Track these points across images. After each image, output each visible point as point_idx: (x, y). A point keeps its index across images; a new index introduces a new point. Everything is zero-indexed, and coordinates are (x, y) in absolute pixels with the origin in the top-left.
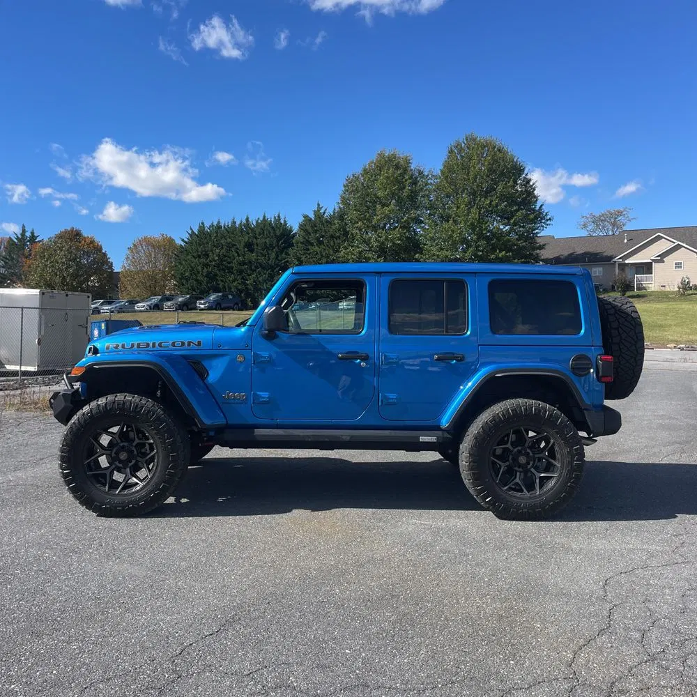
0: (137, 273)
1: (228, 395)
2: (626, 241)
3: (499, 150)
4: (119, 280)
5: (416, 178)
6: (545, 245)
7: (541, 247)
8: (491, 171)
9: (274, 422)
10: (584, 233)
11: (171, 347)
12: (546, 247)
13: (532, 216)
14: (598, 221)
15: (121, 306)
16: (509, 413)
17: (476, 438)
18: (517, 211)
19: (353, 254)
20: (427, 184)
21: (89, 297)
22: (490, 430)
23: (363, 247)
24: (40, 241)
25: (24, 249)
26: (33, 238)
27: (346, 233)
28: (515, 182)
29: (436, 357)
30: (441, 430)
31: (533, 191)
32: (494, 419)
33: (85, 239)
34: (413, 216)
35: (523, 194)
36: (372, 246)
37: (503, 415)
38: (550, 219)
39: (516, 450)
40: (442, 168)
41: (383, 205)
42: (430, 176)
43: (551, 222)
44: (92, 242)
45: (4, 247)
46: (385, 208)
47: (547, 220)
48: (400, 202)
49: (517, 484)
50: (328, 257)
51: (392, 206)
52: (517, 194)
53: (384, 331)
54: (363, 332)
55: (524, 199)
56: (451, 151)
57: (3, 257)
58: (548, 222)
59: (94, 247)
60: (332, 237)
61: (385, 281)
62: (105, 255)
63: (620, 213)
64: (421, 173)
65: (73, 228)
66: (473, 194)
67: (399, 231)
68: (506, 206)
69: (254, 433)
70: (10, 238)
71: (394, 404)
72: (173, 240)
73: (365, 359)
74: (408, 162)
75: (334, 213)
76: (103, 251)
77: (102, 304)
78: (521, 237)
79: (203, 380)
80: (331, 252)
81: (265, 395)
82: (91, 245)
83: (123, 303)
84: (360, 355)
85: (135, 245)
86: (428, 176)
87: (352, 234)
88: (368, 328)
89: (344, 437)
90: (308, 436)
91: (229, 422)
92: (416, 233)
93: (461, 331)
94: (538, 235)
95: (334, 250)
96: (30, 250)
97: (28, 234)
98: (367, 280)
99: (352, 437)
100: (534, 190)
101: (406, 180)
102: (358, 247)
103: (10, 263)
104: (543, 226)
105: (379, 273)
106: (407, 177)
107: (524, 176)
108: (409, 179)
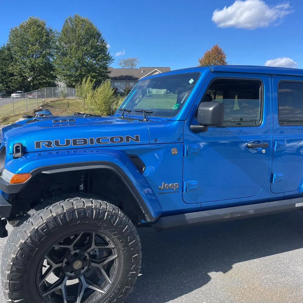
1: (164, 186)
2: (142, 72)
3: (90, 24)
5: (48, 33)
6: (111, 71)
7: (109, 72)
9: (199, 206)
10: (121, 67)
11: (110, 143)
12: (112, 72)
13: (106, 58)
14: (126, 62)
18: (99, 54)
19: (17, 69)
20: (54, 36)
23: (22, 66)
27: (12, 58)
28: (97, 40)
34: (48, 52)
35: (102, 47)
36: (27, 66)
38: (113, 60)
40: (62, 29)
41: (32, 45)
42: (55, 33)
43: (113, 61)
46: (33, 46)
47: (112, 60)
48: (41, 44)
50: (3, 70)
51: (37, 46)
52: (99, 47)
55: (102, 49)
56: (66, 21)
58: (112, 61)
60: (4, 59)
63: (134, 60)
64: (51, 30)
66: (78, 44)
67: (41, 59)
68: (94, 52)
69: (185, 218)
74: (44, 24)
75: (4, 46)
78: (101, 67)
79: (142, 174)
80: (4, 67)
81: (194, 183)
86: (54, 32)
87: (15, 58)
91: (163, 211)
92: (49, 60)
94: (108, 66)
95: (5, 66)
99: (255, 211)
100: (106, 45)
101: (43, 33)
102: (20, 66)
104: (110, 63)
105: (271, 75)
106: (44, 32)
107: (101, 38)
108: (45, 32)
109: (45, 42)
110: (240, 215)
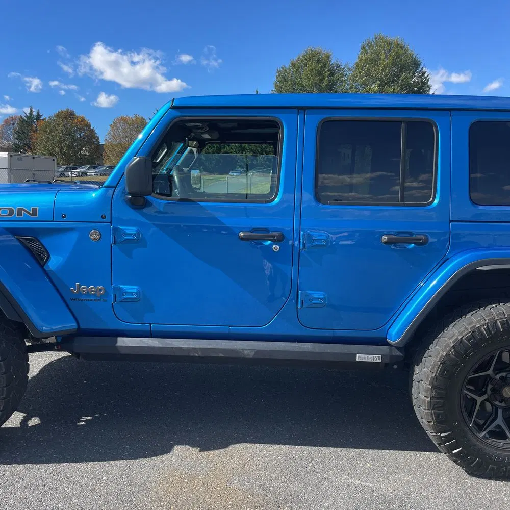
0: (117, 145)
1: (79, 289)
3: (401, 47)
4: (104, 150)
5: (334, 70)
8: (394, 64)
9: (146, 327)
15: (103, 170)
16: (497, 326)
17: (443, 363)
20: (343, 75)
21: (54, 160)
22: (466, 351)
24: (43, 120)
25: (32, 125)
26: (39, 116)
28: (413, 74)
29: (385, 238)
30: (388, 344)
31: (427, 82)
32: (473, 335)
33: (77, 118)
35: (419, 84)
37: (488, 330)
39: (498, 377)
44: (83, 120)
45: (17, 123)
49: (499, 426)
52: (415, 84)
53: (308, 196)
54: (277, 200)
55: (419, 89)
56: (363, 48)
57: (17, 131)
59: (84, 124)
61: (313, 121)
62: (93, 131)
64: (338, 66)
65: (68, 110)
69: (116, 342)
70: (21, 117)
71: (320, 306)
72: (144, 119)
73: (279, 240)
74: (328, 57)
76: (92, 128)
77: (89, 169)
79: (42, 266)
81: (131, 289)
82: (82, 123)
83: (104, 168)
84: (271, 233)
85: (114, 123)
86: (344, 69)
88: (284, 192)
89: (246, 352)
90: (194, 350)
91: (82, 327)
93: (425, 199)
96: (37, 127)
97: (34, 113)
98: (284, 119)
99: (258, 352)
100: (428, 80)
101: (326, 72)
103: (22, 136)
105: (303, 109)
106: (326, 70)
107: (420, 69)
108: (329, 71)
109: (327, 86)
110: (223, 356)
